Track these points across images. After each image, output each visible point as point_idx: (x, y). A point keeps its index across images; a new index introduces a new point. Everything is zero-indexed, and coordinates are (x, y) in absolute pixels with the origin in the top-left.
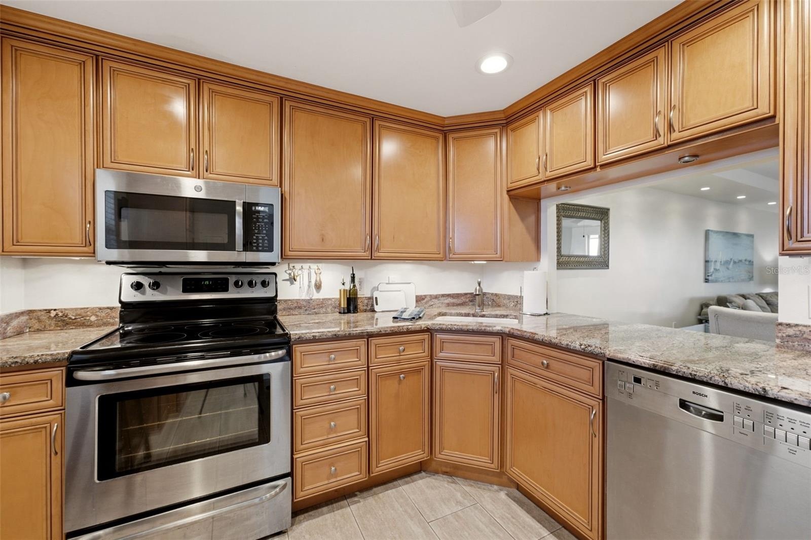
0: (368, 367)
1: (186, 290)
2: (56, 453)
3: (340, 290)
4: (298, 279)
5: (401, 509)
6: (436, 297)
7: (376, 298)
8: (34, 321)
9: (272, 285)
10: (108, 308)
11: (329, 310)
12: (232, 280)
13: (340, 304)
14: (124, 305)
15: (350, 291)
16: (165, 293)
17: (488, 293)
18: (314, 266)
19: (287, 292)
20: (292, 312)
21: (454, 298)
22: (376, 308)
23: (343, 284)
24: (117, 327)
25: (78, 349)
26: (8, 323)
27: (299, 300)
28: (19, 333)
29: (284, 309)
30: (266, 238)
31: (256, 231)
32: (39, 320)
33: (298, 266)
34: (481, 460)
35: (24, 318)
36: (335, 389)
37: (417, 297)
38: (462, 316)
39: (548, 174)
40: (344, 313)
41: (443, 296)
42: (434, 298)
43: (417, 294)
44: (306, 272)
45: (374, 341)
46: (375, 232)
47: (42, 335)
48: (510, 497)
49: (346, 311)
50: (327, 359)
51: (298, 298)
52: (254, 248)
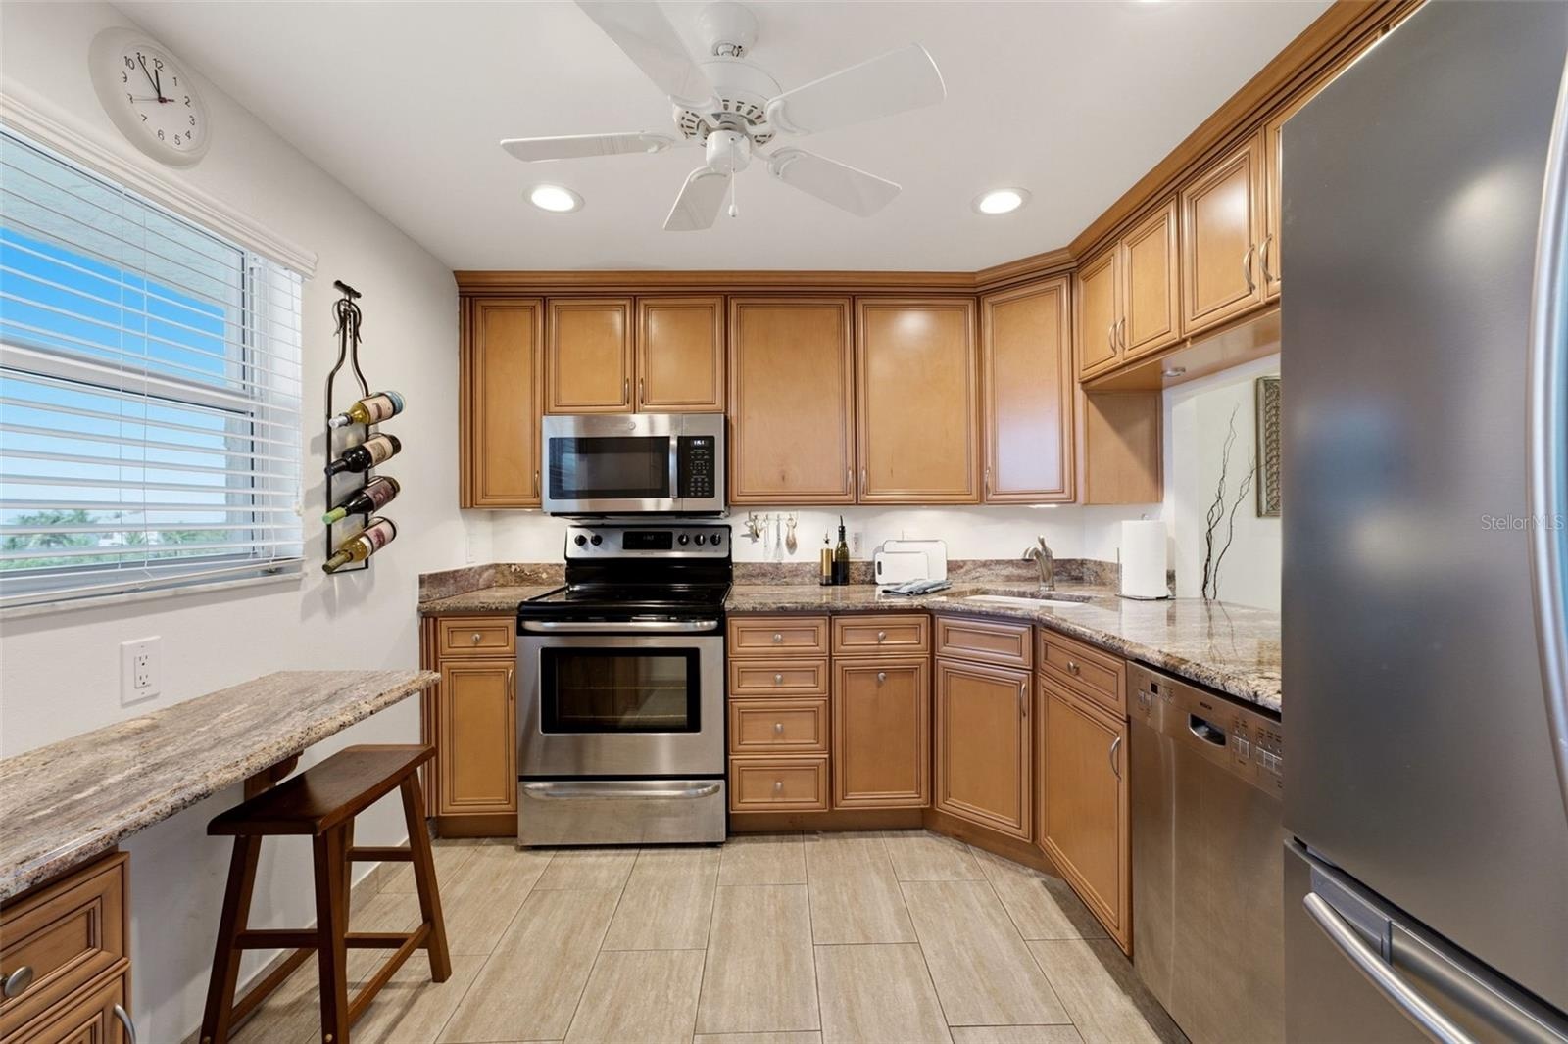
0: (831, 656)
1: (627, 546)
2: (511, 699)
3: (822, 551)
4: (762, 534)
5: (869, 860)
6: (985, 564)
7: (879, 563)
8: (499, 575)
9: (725, 542)
10: (557, 565)
11: (806, 580)
12: (676, 534)
13: (822, 571)
14: (571, 561)
15: (837, 552)
16: (605, 549)
17: (1090, 561)
18: (785, 515)
19: (744, 551)
20: (753, 580)
21: (1020, 568)
22: (879, 578)
23: (827, 542)
24: (563, 586)
25: (526, 600)
26: (480, 575)
27: (763, 564)
28: (489, 587)
29: (743, 576)
30: (706, 480)
31: (694, 472)
32: (503, 575)
33: (761, 515)
34: (1007, 822)
35: (491, 571)
36: (782, 680)
37: (948, 562)
38: (1014, 596)
39: (1127, 353)
40: (827, 584)
41: (998, 562)
42: (980, 567)
43: (949, 559)
44: (774, 524)
45: (840, 621)
46: (862, 463)
47: (505, 589)
48: (1046, 888)
49: (830, 581)
50: (772, 639)
51: (763, 561)
52: (692, 493)
